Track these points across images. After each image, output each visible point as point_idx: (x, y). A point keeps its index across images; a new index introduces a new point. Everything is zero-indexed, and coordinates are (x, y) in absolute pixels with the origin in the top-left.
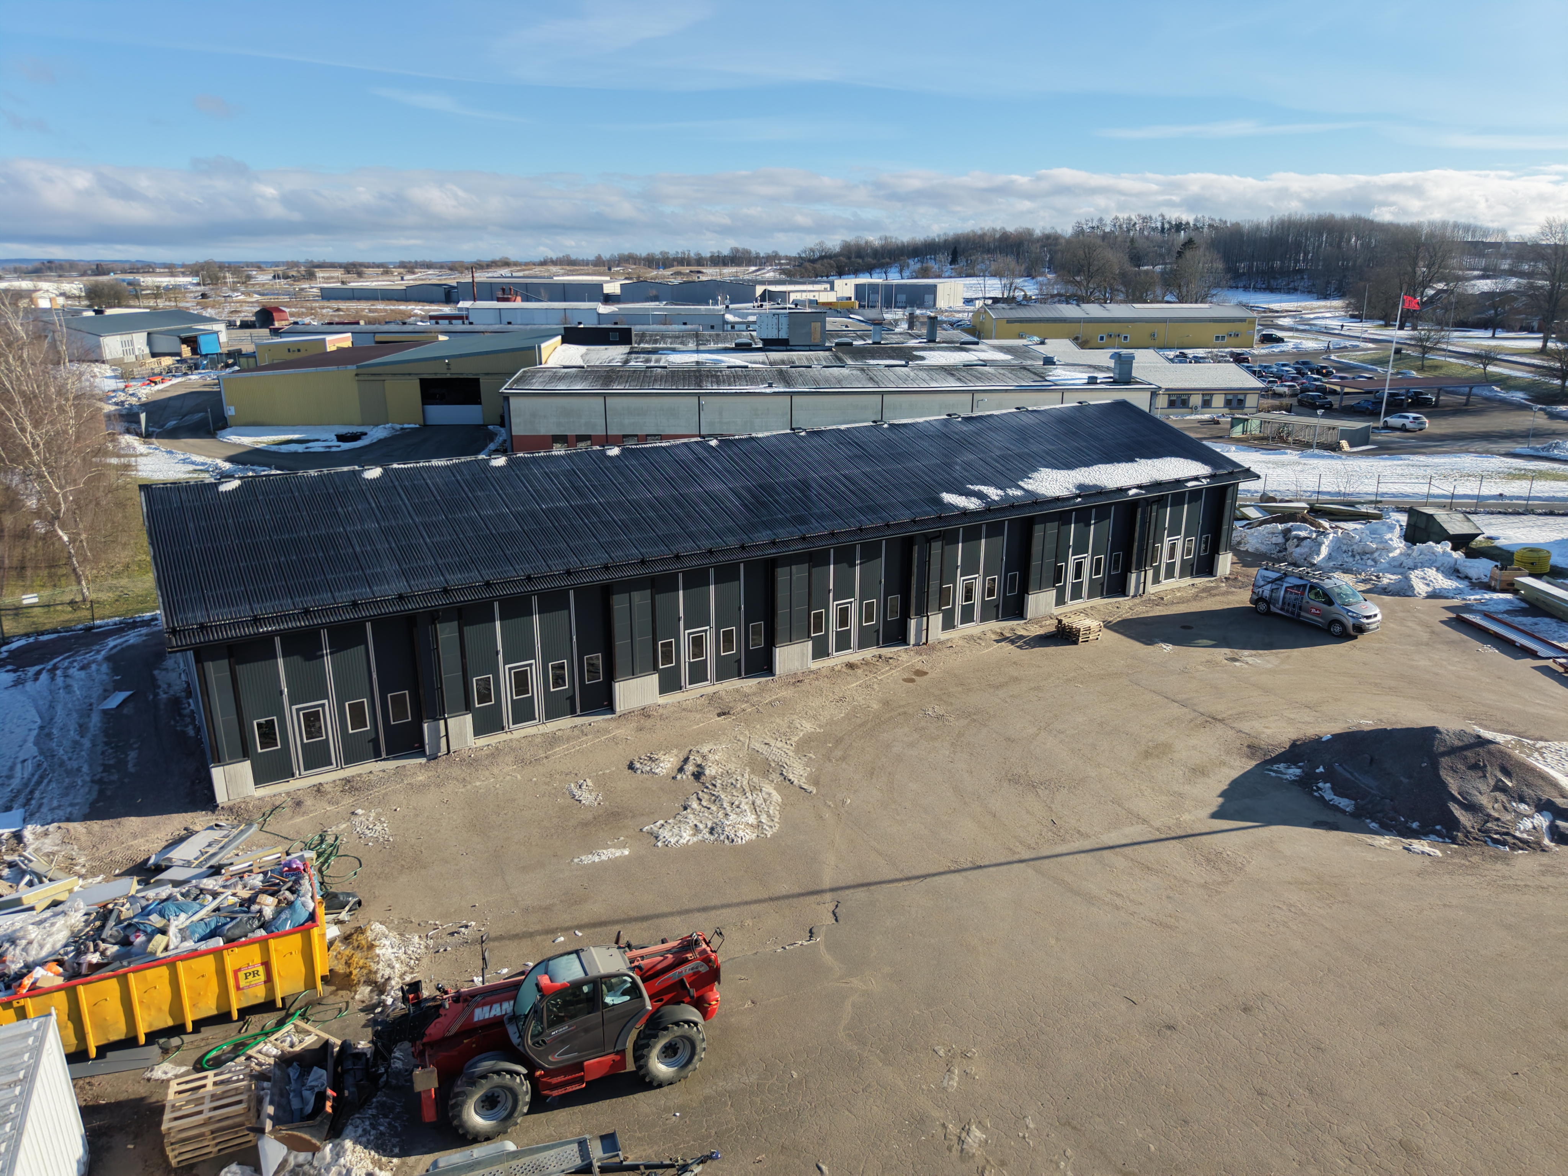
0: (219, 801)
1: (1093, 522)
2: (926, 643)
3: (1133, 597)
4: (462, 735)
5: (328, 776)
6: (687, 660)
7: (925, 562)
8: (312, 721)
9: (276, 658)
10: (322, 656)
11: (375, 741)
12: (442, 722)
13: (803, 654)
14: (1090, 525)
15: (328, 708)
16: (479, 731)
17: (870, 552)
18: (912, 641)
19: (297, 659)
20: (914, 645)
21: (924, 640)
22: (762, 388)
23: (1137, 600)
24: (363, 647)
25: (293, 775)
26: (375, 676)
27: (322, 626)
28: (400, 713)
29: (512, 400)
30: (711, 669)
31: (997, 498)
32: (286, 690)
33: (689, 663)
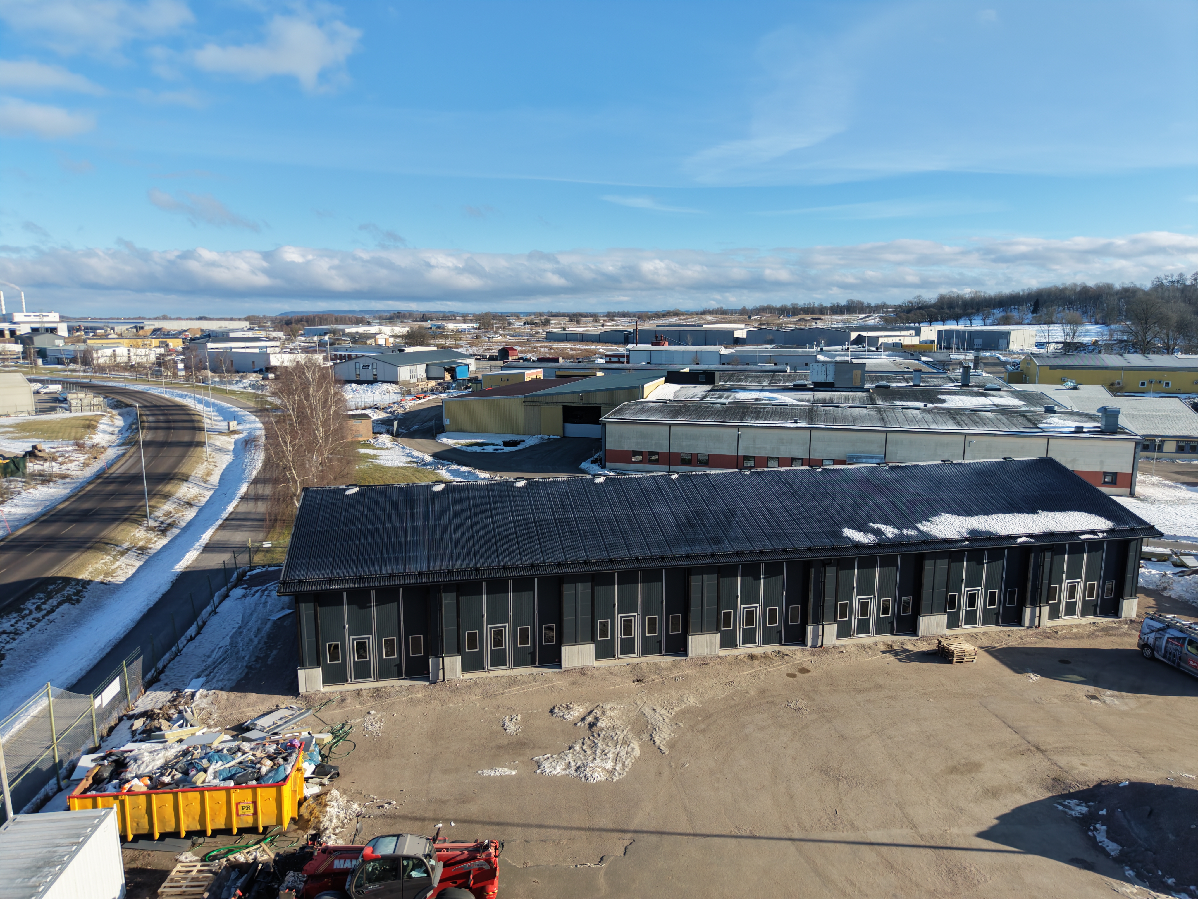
0: (300, 691)
1: (985, 561)
2: (821, 646)
3: (1028, 628)
4: (454, 669)
5: (366, 685)
6: (619, 636)
7: (821, 583)
8: (362, 647)
9: (343, 605)
10: (371, 607)
11: (399, 666)
12: (441, 659)
13: (712, 643)
14: (983, 564)
15: (371, 639)
16: (466, 668)
17: (773, 569)
18: (809, 642)
19: (355, 607)
20: (811, 647)
21: (820, 644)
22: (790, 424)
23: (1031, 631)
24: (396, 603)
25: (347, 681)
26: (402, 623)
27: (372, 588)
28: (416, 649)
29: (607, 426)
30: (638, 644)
31: (890, 536)
32: (347, 626)
33: (621, 638)
